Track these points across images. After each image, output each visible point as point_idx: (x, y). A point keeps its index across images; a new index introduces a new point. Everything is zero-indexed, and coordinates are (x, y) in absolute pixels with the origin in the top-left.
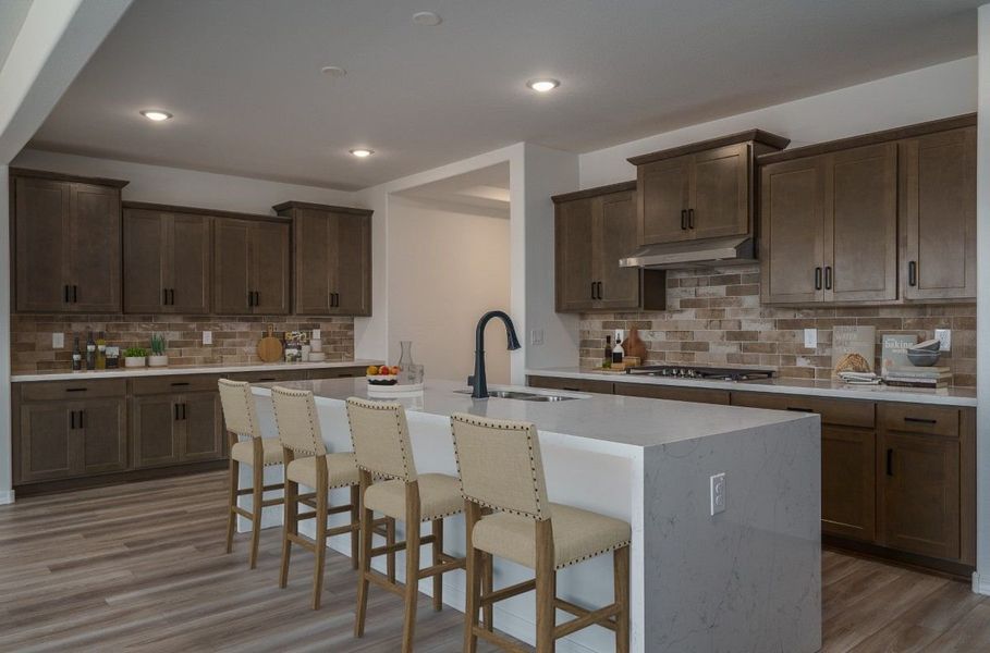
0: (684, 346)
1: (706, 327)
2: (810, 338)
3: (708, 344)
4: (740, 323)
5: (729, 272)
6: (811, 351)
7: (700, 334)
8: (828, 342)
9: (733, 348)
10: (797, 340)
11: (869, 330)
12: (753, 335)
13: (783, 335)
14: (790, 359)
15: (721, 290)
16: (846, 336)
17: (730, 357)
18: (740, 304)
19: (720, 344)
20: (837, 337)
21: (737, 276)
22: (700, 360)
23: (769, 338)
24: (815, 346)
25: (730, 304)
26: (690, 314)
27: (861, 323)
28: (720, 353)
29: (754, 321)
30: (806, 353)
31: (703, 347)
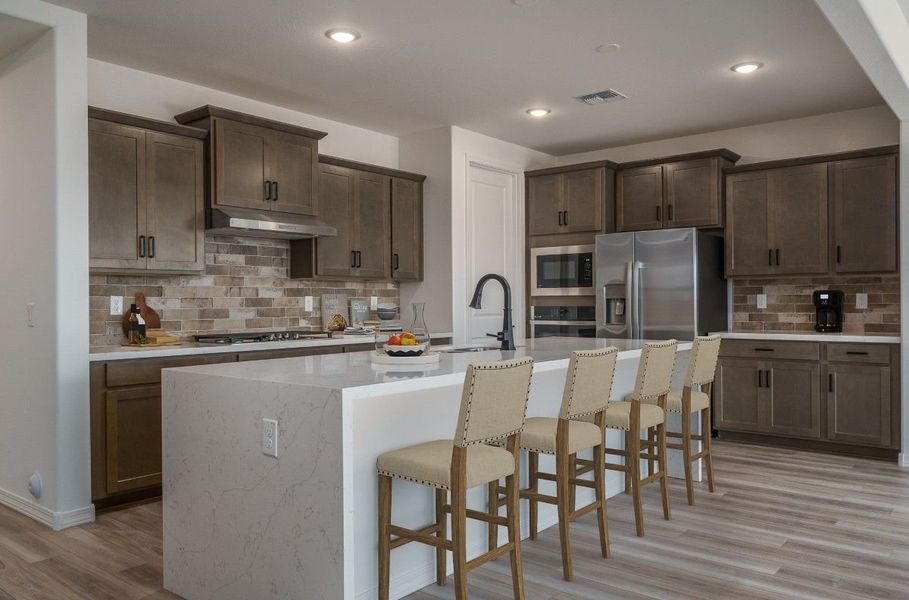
0: (202, 314)
1: (226, 294)
2: (309, 303)
3: (228, 312)
4: (257, 290)
5: (248, 243)
6: (309, 313)
7: (219, 303)
8: (319, 307)
9: (251, 314)
10: (300, 305)
11: (343, 297)
12: (268, 302)
13: (290, 302)
14: (295, 321)
15: (240, 259)
16: (332, 302)
17: (248, 323)
18: (257, 273)
19: (241, 311)
20: (326, 302)
21: (256, 248)
22: (219, 327)
23: (279, 304)
24: (311, 309)
25: (249, 272)
26: (208, 281)
27: (338, 292)
28: (239, 319)
29: (269, 289)
30: (305, 315)
31: (223, 314)
